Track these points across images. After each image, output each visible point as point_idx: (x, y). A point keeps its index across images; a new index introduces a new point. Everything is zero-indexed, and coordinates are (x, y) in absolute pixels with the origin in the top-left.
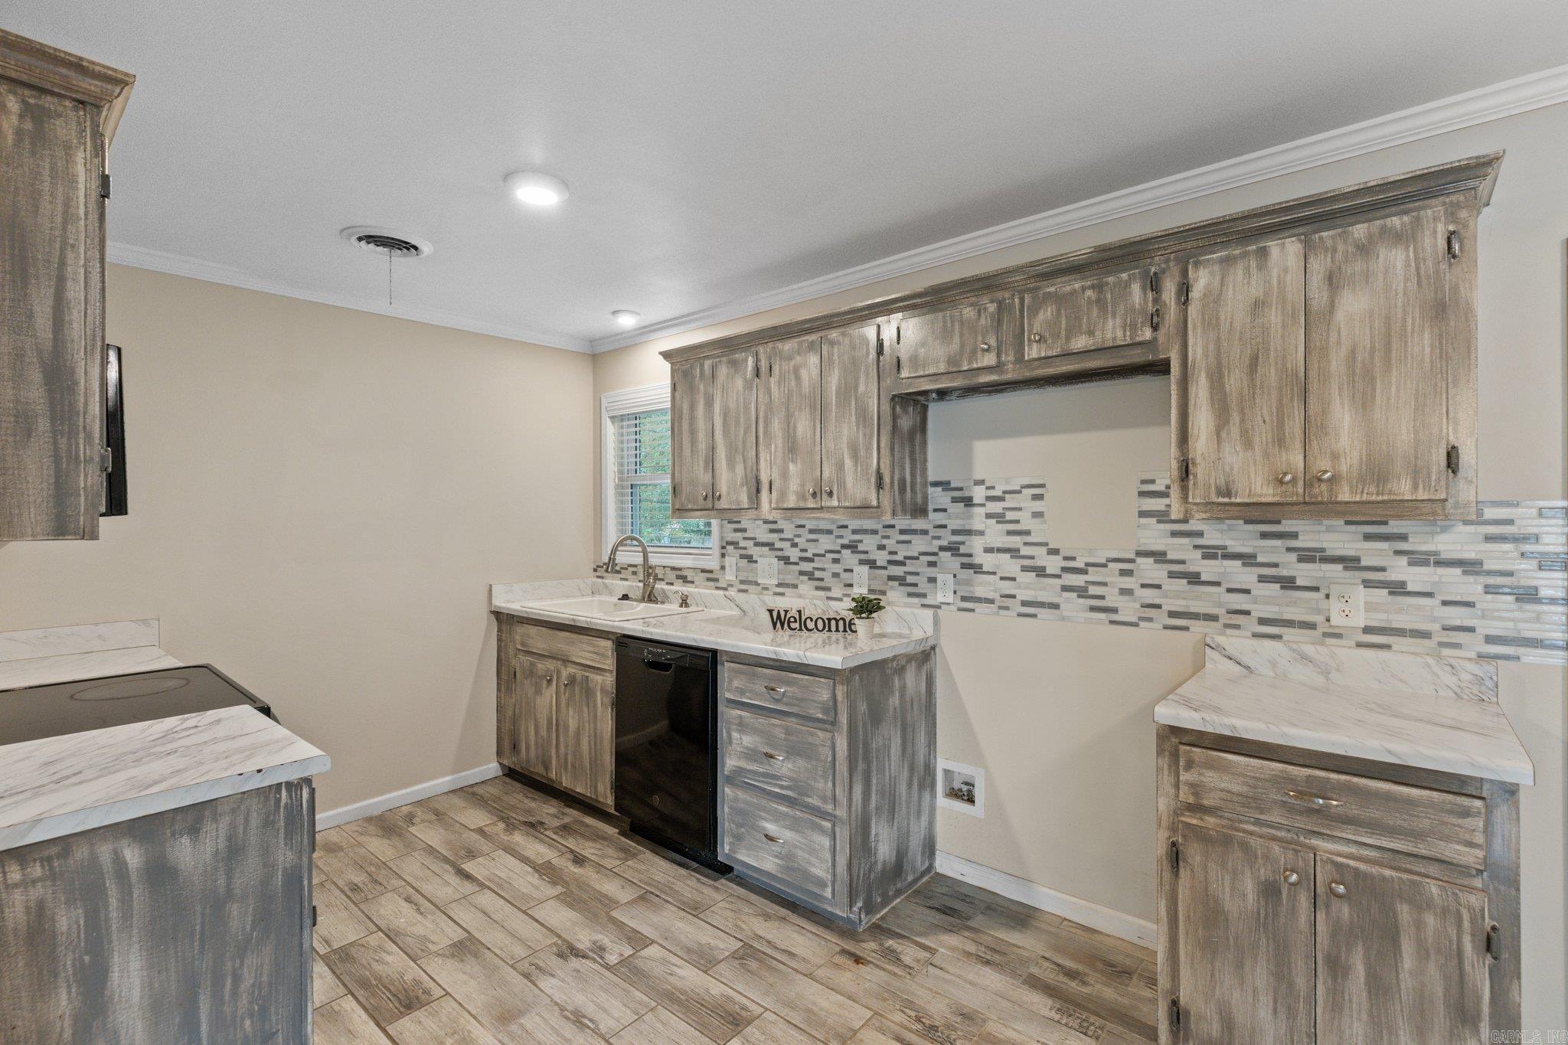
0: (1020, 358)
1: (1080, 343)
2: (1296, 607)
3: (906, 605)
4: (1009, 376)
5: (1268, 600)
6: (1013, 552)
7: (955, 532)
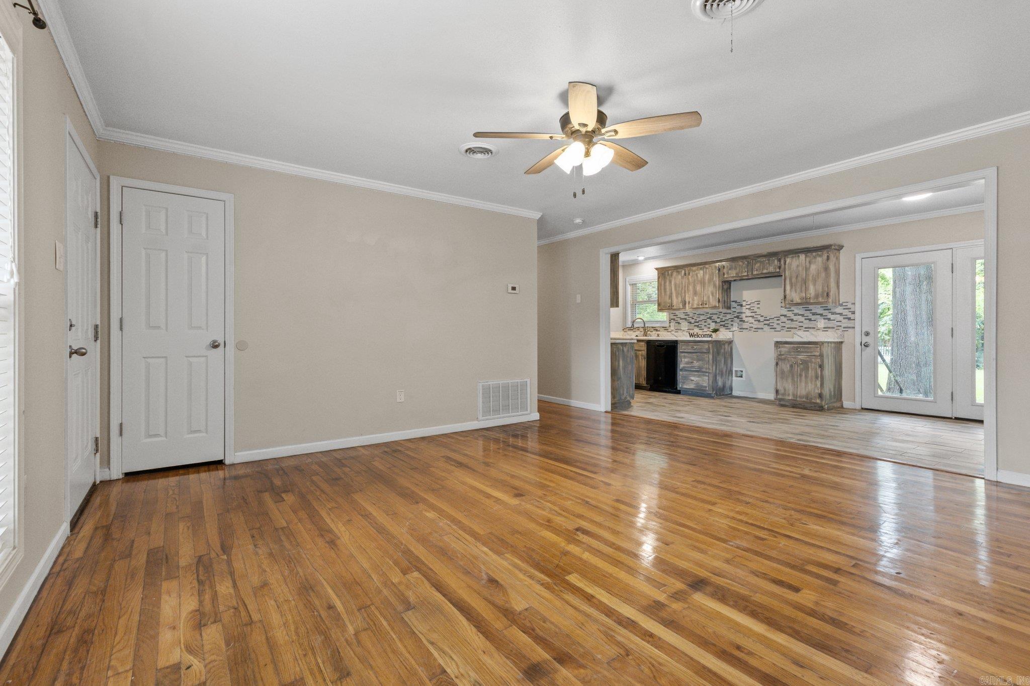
0: (752, 274)
1: (765, 271)
2: (811, 324)
3: (725, 332)
4: (750, 277)
5: (806, 324)
6: (752, 317)
7: (738, 313)
